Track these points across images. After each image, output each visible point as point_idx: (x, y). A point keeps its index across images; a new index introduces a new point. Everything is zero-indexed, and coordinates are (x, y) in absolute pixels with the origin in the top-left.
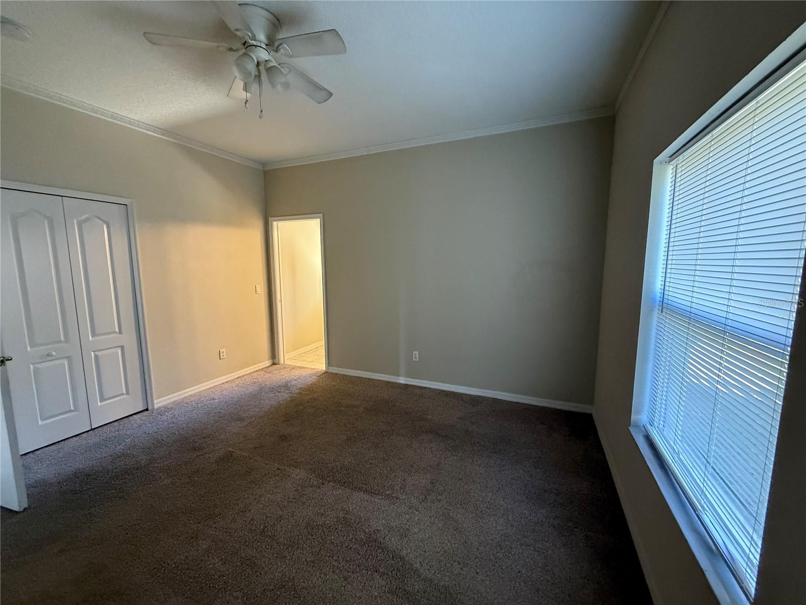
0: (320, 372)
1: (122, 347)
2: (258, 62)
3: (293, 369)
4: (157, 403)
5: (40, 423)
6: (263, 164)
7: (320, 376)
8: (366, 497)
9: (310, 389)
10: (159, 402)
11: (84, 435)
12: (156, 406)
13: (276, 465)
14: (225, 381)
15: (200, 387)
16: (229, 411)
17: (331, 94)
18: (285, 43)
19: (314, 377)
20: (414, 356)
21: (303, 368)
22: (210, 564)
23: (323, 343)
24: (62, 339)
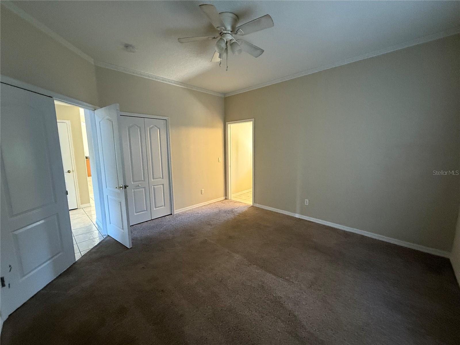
0: (250, 206)
1: (163, 185)
2: (226, 41)
3: (236, 202)
4: (175, 212)
5: (135, 214)
6: (225, 94)
7: (250, 207)
8: (274, 277)
9: (244, 214)
10: (177, 211)
11: (149, 222)
12: (175, 213)
13: (227, 250)
14: (203, 205)
15: (193, 207)
16: (205, 220)
17: (263, 51)
18: (241, 29)
19: (246, 208)
20: (305, 202)
21: (241, 202)
22: (198, 290)
23: (251, 190)
24: (143, 180)
